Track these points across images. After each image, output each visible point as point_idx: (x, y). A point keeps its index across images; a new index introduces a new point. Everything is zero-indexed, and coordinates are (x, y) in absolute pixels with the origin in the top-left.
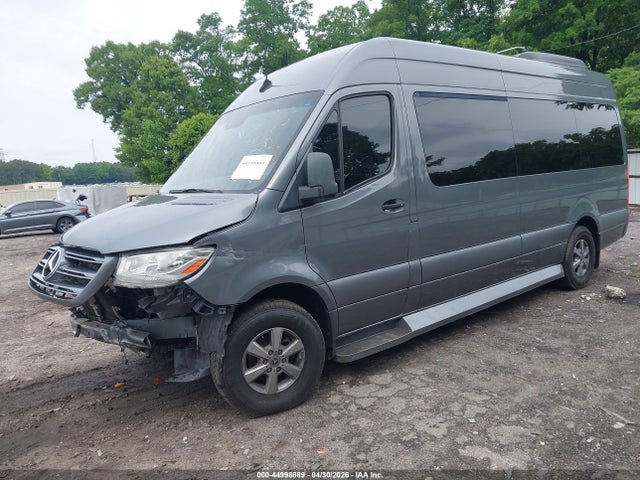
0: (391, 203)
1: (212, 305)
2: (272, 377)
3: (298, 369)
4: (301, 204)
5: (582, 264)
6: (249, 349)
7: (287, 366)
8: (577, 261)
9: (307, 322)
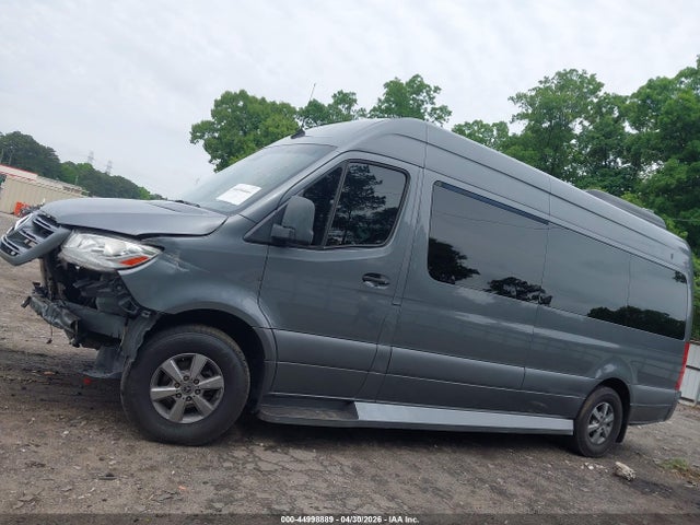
0: (374, 277)
1: (138, 304)
2: (180, 404)
3: (210, 407)
4: (270, 241)
5: (600, 431)
6: (164, 366)
7: (200, 400)
8: (595, 425)
9: (236, 360)
